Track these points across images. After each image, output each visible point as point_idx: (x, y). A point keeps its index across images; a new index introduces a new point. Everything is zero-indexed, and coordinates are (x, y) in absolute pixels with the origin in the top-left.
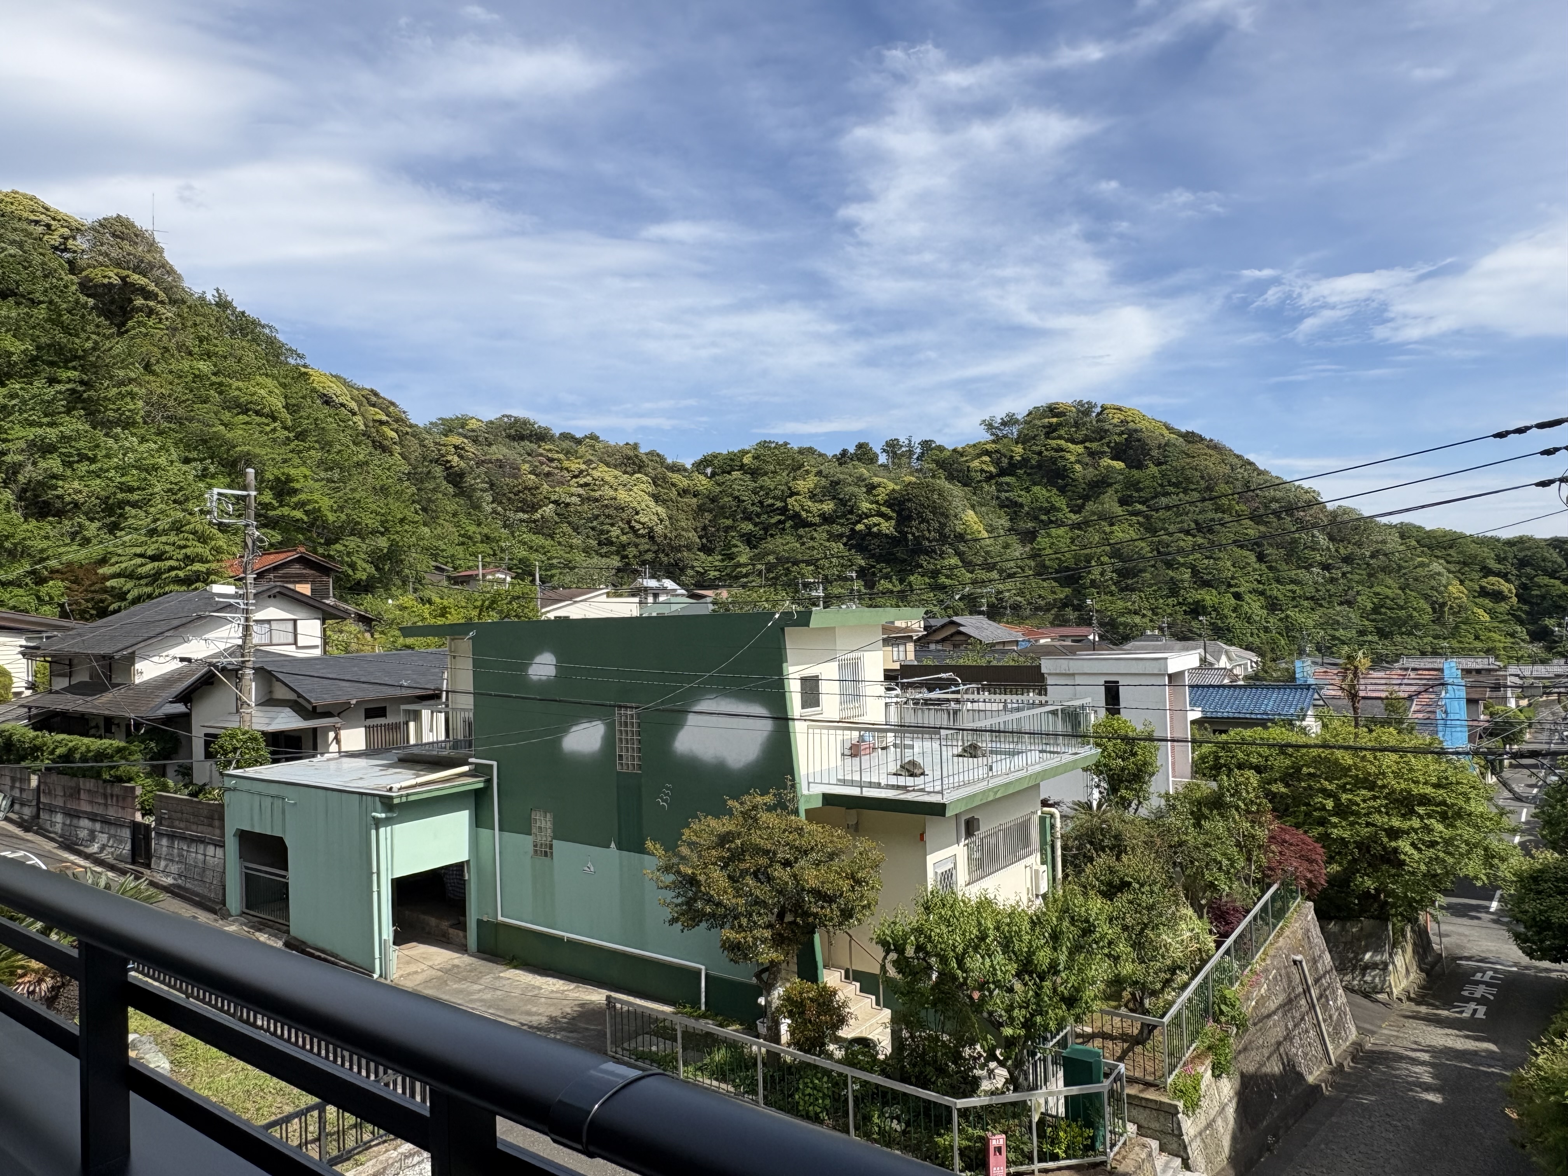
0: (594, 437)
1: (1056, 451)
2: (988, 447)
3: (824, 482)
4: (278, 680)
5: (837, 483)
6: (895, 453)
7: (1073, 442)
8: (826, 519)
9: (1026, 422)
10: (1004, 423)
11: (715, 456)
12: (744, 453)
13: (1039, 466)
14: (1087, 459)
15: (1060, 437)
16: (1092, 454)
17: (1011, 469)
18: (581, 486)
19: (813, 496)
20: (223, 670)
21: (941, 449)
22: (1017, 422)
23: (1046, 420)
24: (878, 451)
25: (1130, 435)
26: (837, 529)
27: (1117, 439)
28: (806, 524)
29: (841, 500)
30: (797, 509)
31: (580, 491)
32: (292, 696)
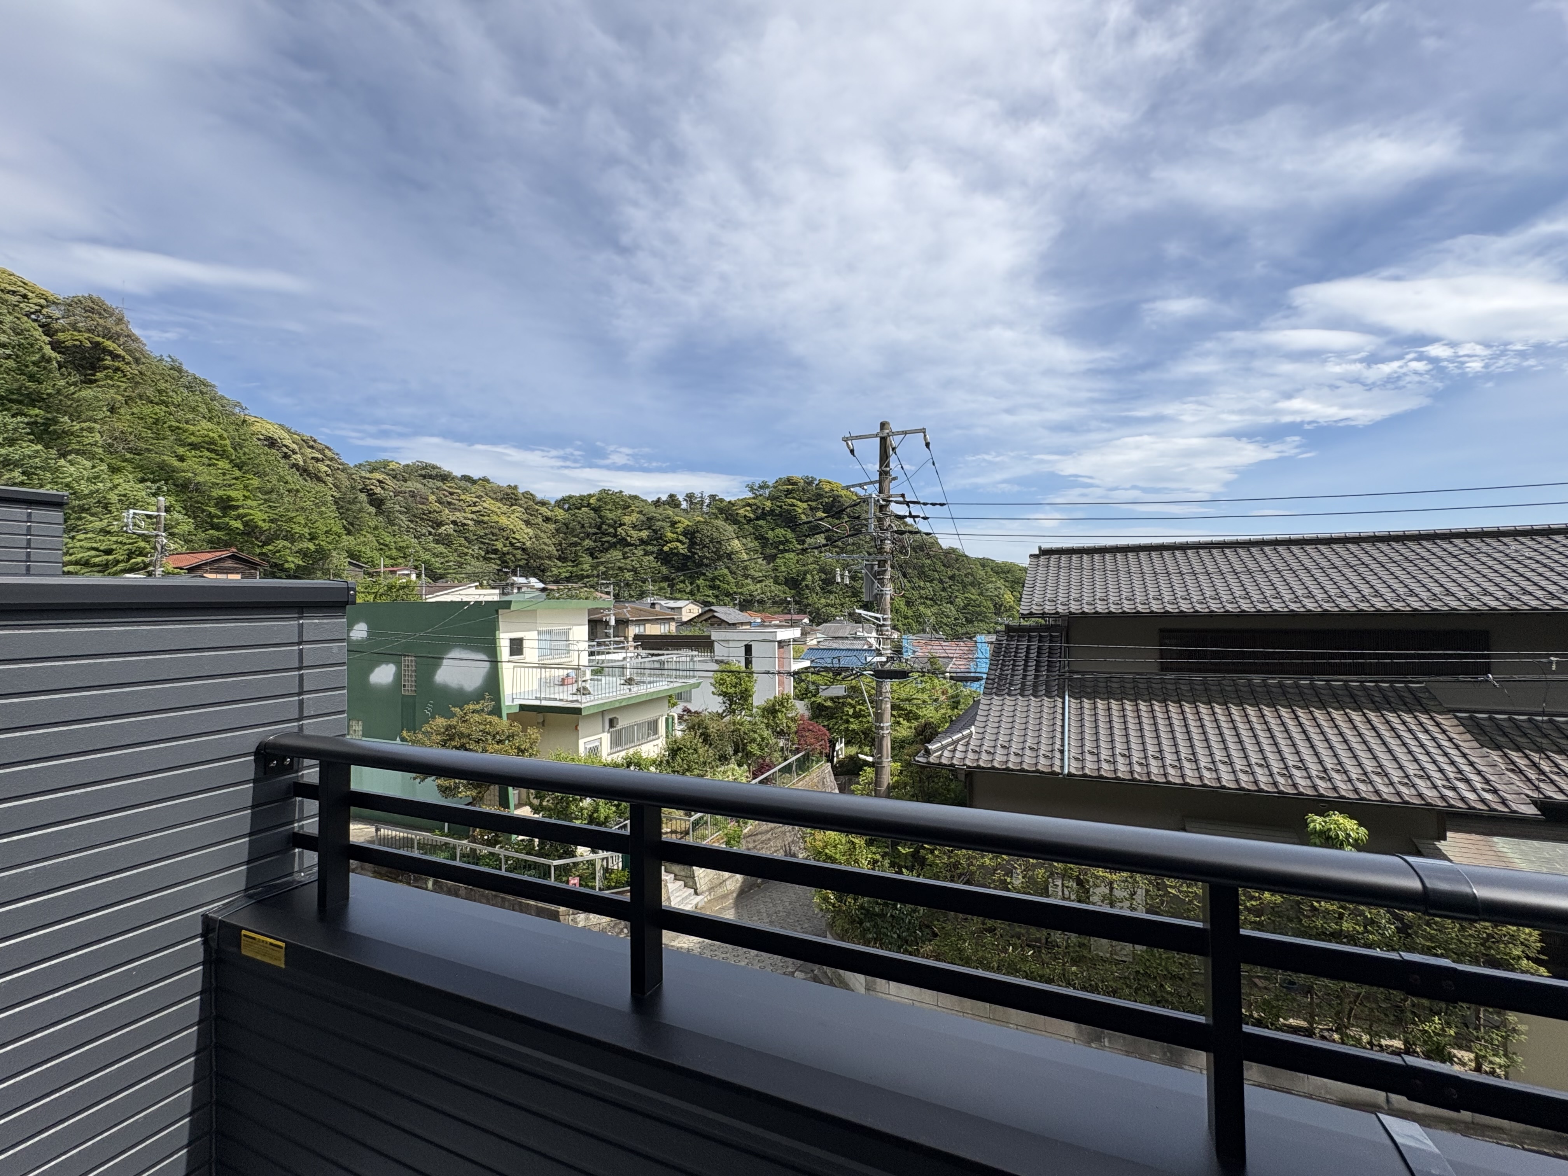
0: (485, 480)
1: (791, 506)
2: (750, 501)
3: (642, 518)
5: (652, 519)
6: (691, 501)
7: (801, 500)
8: (642, 542)
9: (775, 487)
10: (761, 487)
11: (570, 497)
12: (590, 496)
13: (780, 515)
14: (809, 512)
15: (794, 498)
16: (811, 509)
17: (763, 516)
18: (473, 513)
19: (634, 527)
21: (722, 500)
22: (768, 487)
23: (786, 487)
24: (681, 499)
25: (834, 499)
26: (649, 548)
27: (827, 500)
28: (629, 545)
29: (654, 530)
30: (624, 534)
31: (474, 517)
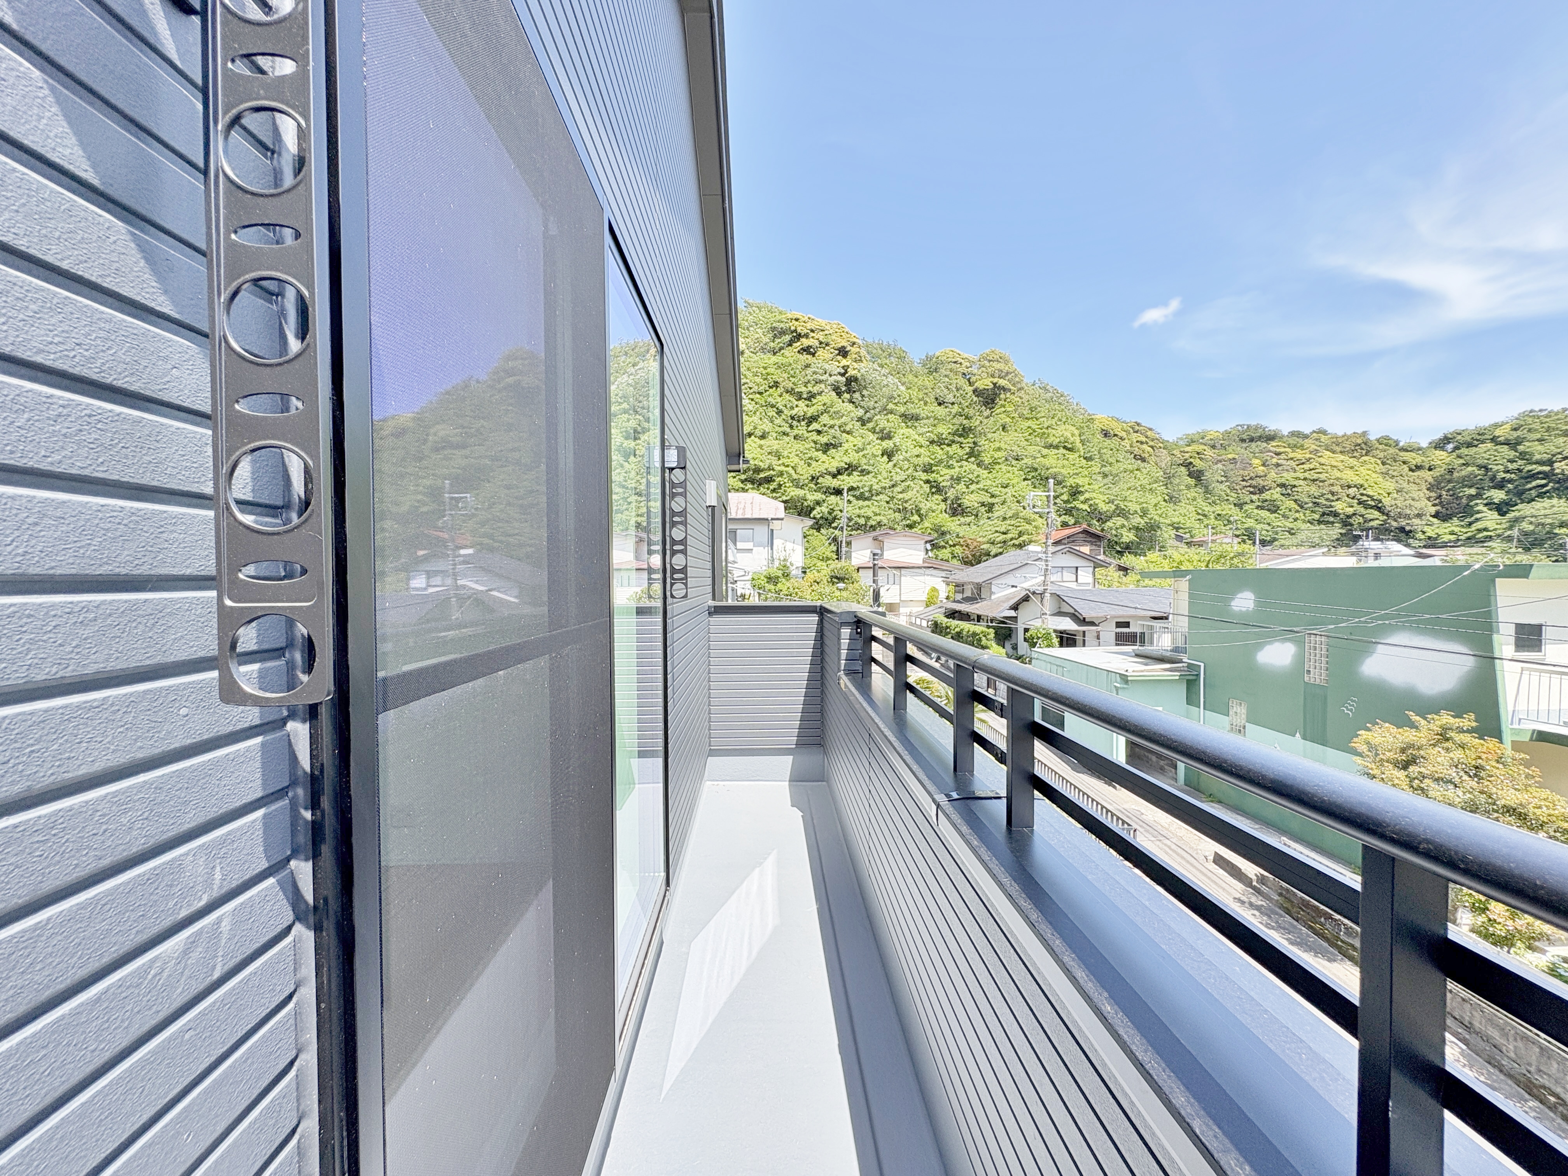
0: (1321, 432)
4: (1064, 601)
11: (1460, 433)
12: (1497, 426)
18: (1306, 471)
20: (1034, 593)
31: (1308, 475)
32: (1072, 611)
